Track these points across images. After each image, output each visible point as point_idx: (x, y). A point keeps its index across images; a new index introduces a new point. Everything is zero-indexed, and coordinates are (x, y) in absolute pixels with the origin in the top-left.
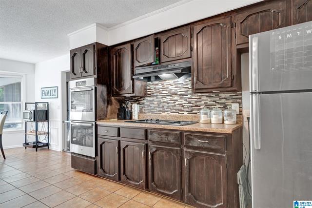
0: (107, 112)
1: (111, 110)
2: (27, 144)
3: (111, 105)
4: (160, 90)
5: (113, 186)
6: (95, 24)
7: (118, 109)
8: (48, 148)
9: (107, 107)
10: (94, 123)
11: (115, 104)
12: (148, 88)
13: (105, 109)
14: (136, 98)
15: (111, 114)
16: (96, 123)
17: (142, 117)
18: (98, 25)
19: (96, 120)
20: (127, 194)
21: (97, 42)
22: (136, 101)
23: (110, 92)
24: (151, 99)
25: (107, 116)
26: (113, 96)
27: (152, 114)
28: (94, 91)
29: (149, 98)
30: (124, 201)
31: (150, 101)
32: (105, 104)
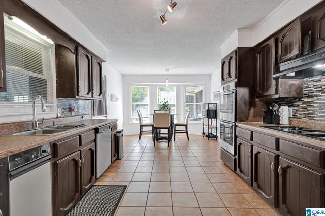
0: (249, 114)
1: (255, 112)
2: (204, 134)
3: (255, 107)
4: (323, 87)
5: (246, 188)
6: (237, 30)
7: (265, 112)
8: (217, 140)
9: (250, 109)
10: (234, 124)
11: (260, 106)
12: (305, 86)
13: (247, 110)
14: (289, 100)
15: (255, 116)
16: (235, 124)
17: (295, 122)
18: (240, 30)
19: (236, 121)
20: (254, 202)
21: (238, 48)
22: (289, 103)
23: (253, 94)
24: (310, 100)
25: (249, 118)
26: (257, 98)
27: (310, 121)
28: (234, 94)
29: (306, 100)
30: (245, 206)
31: (307, 102)
32: (246, 106)
